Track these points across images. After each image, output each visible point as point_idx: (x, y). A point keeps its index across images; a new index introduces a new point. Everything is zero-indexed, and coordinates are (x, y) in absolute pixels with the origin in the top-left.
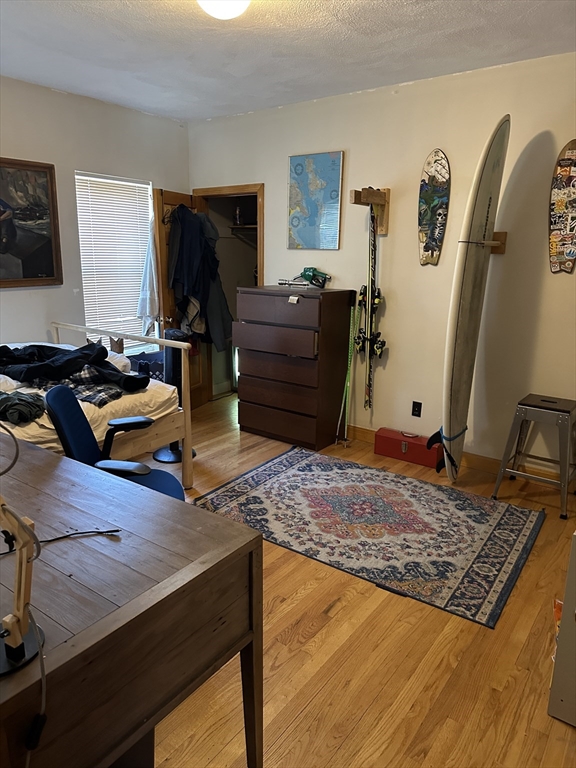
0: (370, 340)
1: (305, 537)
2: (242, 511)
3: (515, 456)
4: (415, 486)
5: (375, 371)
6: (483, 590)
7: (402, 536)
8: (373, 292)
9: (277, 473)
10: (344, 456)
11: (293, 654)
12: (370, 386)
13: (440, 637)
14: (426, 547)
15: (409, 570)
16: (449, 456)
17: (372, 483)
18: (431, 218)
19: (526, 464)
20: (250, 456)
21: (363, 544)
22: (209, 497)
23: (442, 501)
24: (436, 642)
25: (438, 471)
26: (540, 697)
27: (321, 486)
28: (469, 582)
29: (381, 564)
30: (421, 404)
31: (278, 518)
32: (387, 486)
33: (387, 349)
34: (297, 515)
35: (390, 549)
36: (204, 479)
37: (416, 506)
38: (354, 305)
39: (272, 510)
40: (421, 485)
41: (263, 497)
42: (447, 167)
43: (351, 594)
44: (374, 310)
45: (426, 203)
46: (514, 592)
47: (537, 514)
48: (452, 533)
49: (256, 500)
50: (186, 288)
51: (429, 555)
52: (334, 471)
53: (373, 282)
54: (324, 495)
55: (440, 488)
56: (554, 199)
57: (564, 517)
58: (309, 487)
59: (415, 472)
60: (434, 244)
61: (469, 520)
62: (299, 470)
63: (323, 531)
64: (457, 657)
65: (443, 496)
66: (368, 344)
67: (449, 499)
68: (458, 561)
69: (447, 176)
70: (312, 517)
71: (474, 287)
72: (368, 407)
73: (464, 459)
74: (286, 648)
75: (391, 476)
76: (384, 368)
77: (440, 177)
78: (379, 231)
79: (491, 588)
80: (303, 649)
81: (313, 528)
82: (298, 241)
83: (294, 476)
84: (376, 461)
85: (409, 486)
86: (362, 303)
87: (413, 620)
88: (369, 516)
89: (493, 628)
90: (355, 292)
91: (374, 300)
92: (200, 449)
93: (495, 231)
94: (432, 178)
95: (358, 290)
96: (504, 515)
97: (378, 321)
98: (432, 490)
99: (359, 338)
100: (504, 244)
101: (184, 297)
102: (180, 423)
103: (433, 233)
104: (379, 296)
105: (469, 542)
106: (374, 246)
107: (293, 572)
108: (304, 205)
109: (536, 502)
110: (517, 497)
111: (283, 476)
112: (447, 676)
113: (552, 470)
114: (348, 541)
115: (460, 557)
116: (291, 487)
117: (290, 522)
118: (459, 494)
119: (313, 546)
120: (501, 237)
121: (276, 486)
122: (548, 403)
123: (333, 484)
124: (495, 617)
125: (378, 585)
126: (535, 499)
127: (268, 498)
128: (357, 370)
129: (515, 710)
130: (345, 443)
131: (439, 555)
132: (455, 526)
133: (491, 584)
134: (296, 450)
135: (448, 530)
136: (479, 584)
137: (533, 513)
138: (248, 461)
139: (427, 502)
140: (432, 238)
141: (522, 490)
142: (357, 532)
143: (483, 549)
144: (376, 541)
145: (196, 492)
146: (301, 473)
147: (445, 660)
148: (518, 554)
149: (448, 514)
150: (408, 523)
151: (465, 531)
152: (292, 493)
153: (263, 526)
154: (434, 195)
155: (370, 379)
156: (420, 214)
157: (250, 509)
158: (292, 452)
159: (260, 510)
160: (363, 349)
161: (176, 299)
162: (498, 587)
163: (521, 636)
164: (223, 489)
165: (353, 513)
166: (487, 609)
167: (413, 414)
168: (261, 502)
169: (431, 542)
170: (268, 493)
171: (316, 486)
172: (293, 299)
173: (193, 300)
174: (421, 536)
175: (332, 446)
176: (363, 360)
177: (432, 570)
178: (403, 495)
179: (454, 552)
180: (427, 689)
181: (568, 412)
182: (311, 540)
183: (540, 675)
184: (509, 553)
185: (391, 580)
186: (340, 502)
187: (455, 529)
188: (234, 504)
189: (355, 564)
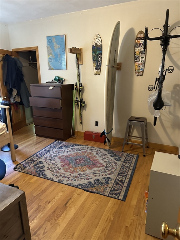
0: (80, 101)
1: (58, 175)
2: (35, 168)
3: (128, 137)
4: (97, 150)
5: (82, 112)
6: (121, 187)
7: (93, 169)
8: (79, 85)
9: (49, 151)
10: (74, 142)
11: (52, 226)
12: (81, 117)
13: (107, 208)
14: (101, 173)
15: (96, 182)
16: (107, 139)
17: (83, 151)
18: (97, 58)
19: (132, 139)
20: (39, 145)
21: (80, 175)
22: (22, 164)
23: (106, 154)
24: (106, 211)
25: (105, 144)
26: (142, 226)
27: (65, 154)
28: (116, 184)
29: (86, 181)
30: (98, 122)
31: (49, 169)
32: (88, 151)
33: (86, 104)
34: (56, 167)
35: (89, 175)
36: (21, 157)
37: (98, 157)
38: (74, 89)
39: (47, 166)
40: (99, 149)
41: (43, 161)
42: (101, 40)
43: (75, 195)
44: (80, 91)
45: (95, 53)
46: (131, 186)
47: (136, 156)
48: (110, 166)
49: (41, 163)
50: (11, 85)
51: (102, 175)
52: (70, 148)
53: (79, 81)
54: (66, 158)
55: (105, 150)
56: (136, 51)
57: (144, 156)
58: (61, 155)
59: (97, 145)
60: (98, 68)
61: (115, 160)
62: (57, 149)
63: (65, 171)
64: (113, 215)
65: (106, 153)
66: (79, 103)
67: (109, 153)
68: (112, 176)
69: (101, 44)
70: (62, 166)
71: (112, 82)
72: (81, 124)
73: (112, 139)
74: (49, 223)
75: (90, 147)
76: (85, 111)
77: (99, 44)
78: (80, 63)
79: (123, 185)
80: (56, 222)
81: (62, 171)
82: (52, 67)
83: (55, 151)
84: (85, 142)
85: (95, 150)
86: (76, 89)
87: (97, 203)
88: (82, 163)
89: (125, 201)
90: (74, 85)
91: (80, 88)
92: (20, 145)
93: (118, 62)
94: (96, 44)
95: (75, 84)
96: (126, 157)
97: (82, 95)
98: (103, 151)
99: (76, 101)
100: (121, 67)
101: (10, 88)
102: (8, 137)
103: (98, 64)
104: (81, 86)
105: (115, 169)
106: (79, 68)
107: (53, 190)
108: (53, 54)
109: (136, 151)
110: (130, 150)
111: (51, 152)
112: (110, 224)
113: (140, 140)
114: (74, 174)
115: (113, 175)
116: (54, 156)
117: (53, 170)
118: (112, 151)
119: (62, 178)
120: (120, 64)
121: (49, 156)
122: (137, 119)
123: (69, 153)
124: (125, 196)
125: (85, 190)
126: (135, 150)
127: (45, 161)
128: (76, 112)
129: (134, 234)
130: (74, 137)
131: (106, 175)
132: (111, 163)
133: (123, 183)
134: (57, 141)
135: (108, 165)
136: (120, 184)
137: (135, 155)
138: (39, 147)
139: (101, 155)
140: (97, 65)
141: (131, 147)
142: (78, 170)
143: (120, 171)
144: (84, 173)
145: (18, 162)
146: (58, 150)
147: (109, 217)
148: (131, 171)
149: (108, 159)
150: (95, 164)
151: (114, 164)
152: (54, 158)
153: (43, 173)
154: (97, 50)
155: (81, 115)
156: (93, 57)
157: (38, 167)
158: (55, 142)
159: (42, 166)
160: (78, 104)
161: (7, 89)
162: (126, 184)
163: (134, 202)
164: (28, 160)
165: (76, 163)
166: (122, 194)
167: (96, 126)
168: (43, 163)
169: (103, 170)
170: (45, 159)
171: (63, 154)
172: (51, 88)
173: (14, 90)
174: (100, 168)
175: (70, 139)
176: (78, 109)
177: (104, 181)
178: (93, 154)
179: (111, 173)
180: (103, 231)
181: (144, 122)
182: (61, 176)
183: (141, 217)
184: (128, 171)
185: (90, 187)
186: (72, 159)
187: (111, 164)
188: (32, 165)
189: (76, 183)
